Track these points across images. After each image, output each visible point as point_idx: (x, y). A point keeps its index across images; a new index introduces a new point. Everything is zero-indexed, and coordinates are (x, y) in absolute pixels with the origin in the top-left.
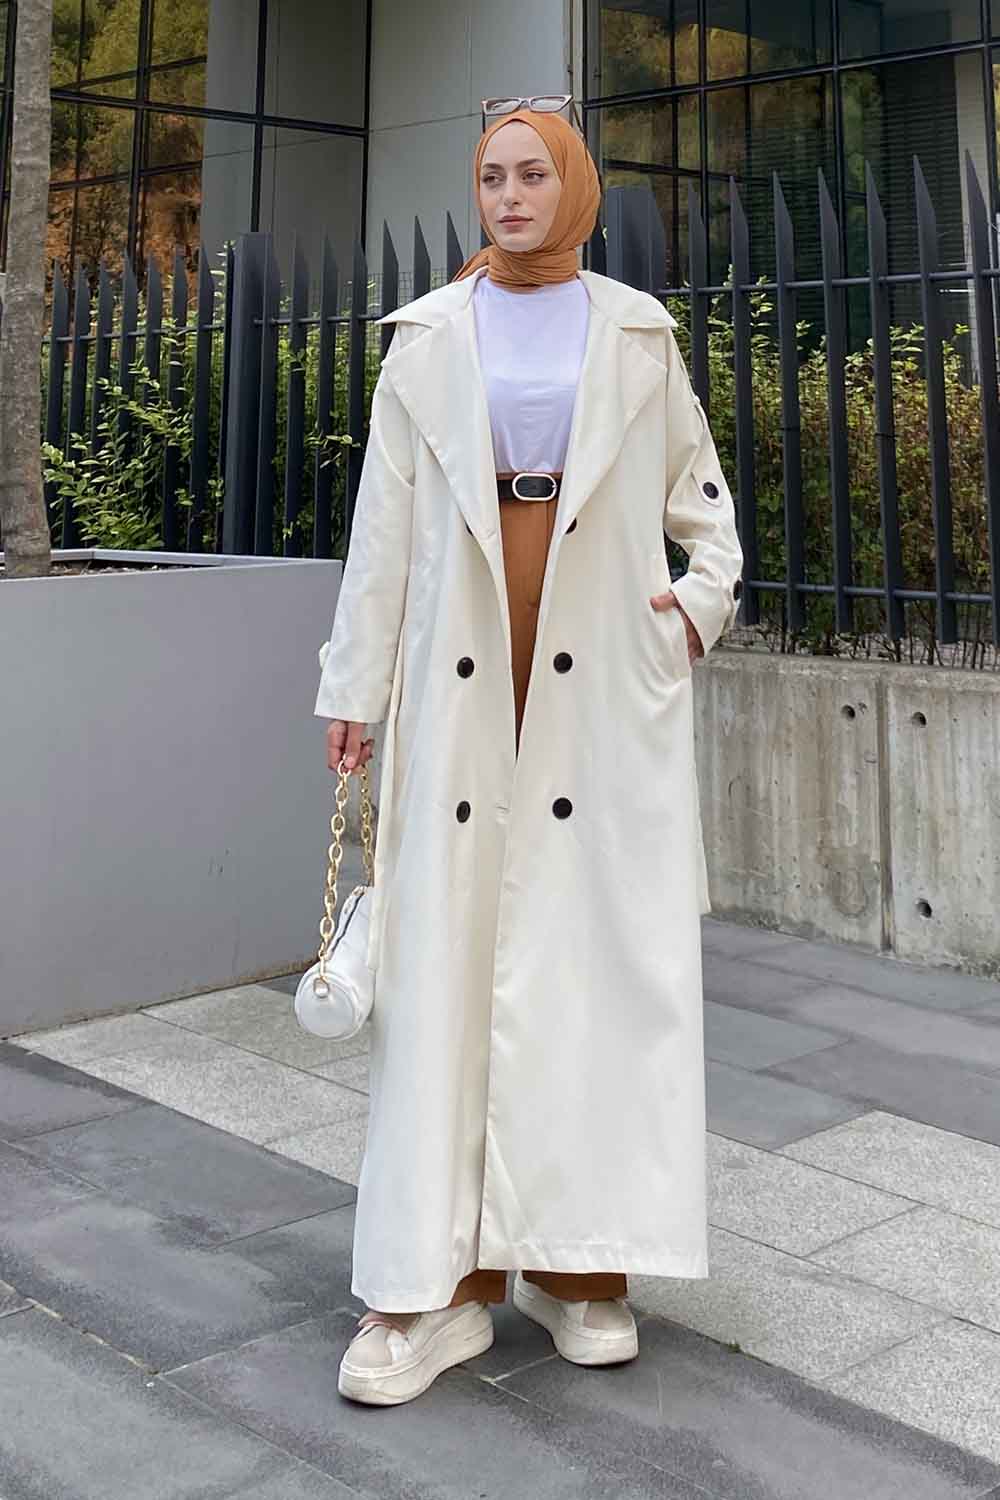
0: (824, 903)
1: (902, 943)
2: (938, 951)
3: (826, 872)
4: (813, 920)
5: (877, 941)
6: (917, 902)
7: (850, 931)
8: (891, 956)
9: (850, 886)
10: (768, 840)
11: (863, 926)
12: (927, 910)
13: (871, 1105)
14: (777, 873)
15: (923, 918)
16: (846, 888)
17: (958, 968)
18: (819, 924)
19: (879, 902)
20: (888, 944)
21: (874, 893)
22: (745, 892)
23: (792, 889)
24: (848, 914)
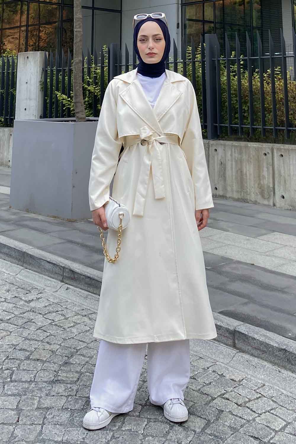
0: (259, 196)
1: (278, 205)
2: (286, 206)
3: (260, 190)
4: (257, 200)
5: (272, 204)
6: (281, 196)
7: (266, 202)
8: (275, 207)
9: (266, 192)
10: (246, 183)
11: (269, 201)
12: (283, 197)
13: (274, 231)
14: (248, 191)
15: (283, 199)
16: (264, 193)
17: (290, 210)
18: (258, 201)
19: (272, 196)
20: (274, 205)
21: (271, 194)
22: (241, 195)
23: (252, 194)
24: (265, 199)
